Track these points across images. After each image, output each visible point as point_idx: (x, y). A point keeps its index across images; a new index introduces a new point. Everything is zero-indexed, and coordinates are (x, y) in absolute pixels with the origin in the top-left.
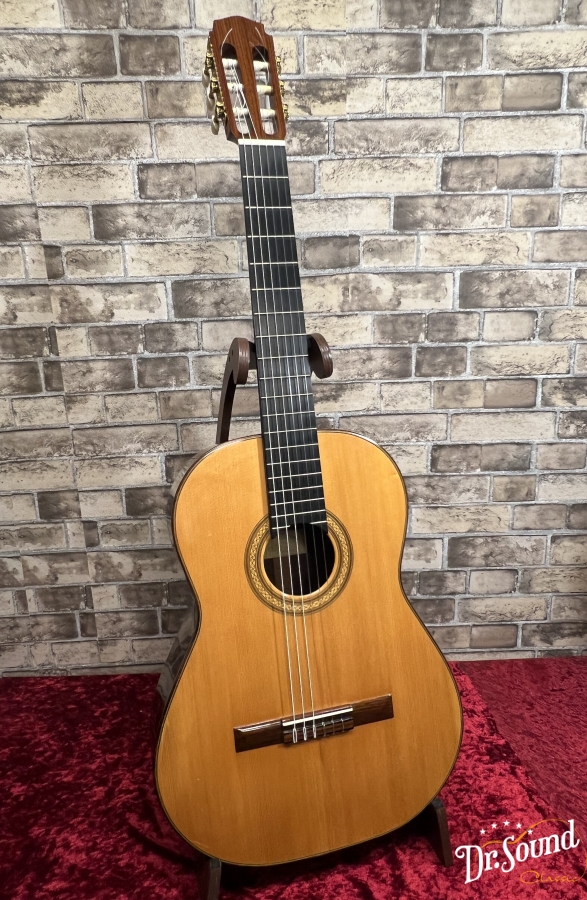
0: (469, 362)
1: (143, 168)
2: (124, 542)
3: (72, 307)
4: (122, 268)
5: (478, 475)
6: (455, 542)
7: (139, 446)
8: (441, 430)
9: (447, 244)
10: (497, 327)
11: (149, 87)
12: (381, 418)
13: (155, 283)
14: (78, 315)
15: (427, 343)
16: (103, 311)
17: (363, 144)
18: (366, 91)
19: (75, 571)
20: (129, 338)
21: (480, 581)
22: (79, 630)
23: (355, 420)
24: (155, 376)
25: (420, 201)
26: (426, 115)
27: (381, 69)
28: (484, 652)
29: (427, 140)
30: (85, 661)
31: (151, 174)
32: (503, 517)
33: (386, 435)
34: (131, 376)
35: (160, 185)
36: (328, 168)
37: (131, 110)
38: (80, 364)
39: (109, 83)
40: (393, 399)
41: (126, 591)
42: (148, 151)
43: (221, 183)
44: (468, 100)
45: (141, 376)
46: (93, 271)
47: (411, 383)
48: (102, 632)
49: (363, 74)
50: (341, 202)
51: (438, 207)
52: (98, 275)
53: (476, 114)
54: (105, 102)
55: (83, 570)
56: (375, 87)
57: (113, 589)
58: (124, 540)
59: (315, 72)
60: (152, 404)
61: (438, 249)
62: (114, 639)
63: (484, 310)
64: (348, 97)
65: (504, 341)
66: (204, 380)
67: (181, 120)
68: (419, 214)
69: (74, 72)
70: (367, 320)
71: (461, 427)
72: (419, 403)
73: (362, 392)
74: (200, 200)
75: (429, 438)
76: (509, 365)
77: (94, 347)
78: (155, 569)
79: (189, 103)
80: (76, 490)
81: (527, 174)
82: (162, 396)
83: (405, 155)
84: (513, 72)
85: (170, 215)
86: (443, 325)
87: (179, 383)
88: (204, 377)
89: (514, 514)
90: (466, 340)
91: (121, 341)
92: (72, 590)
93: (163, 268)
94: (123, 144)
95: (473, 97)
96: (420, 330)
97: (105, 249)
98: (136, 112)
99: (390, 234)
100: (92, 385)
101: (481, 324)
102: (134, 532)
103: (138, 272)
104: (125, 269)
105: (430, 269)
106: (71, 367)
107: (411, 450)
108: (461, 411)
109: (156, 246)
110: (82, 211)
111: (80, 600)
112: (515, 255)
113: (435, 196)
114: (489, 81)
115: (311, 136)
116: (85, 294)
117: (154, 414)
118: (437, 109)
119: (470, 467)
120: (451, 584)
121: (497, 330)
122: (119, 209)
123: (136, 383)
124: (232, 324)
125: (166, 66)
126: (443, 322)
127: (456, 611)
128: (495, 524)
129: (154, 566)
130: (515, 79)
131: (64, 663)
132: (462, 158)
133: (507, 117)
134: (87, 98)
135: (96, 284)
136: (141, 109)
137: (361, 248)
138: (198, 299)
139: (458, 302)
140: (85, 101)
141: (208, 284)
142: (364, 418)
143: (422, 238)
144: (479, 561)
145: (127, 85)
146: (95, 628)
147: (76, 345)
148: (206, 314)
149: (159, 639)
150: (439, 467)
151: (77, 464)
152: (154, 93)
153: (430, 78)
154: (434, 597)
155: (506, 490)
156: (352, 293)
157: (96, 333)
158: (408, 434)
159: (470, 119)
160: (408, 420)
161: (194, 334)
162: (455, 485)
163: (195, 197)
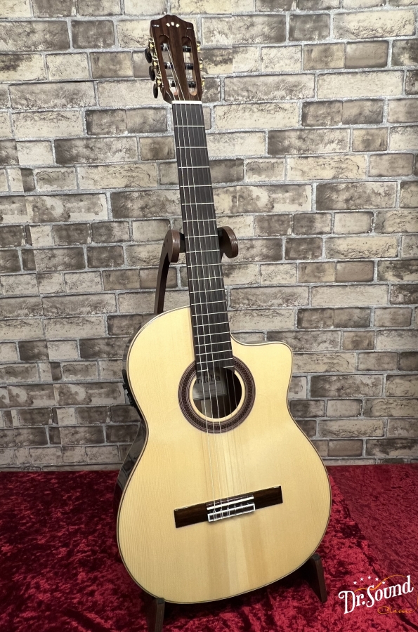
0: (324, 249)
1: (89, 113)
2: (79, 378)
3: (40, 211)
4: (75, 184)
5: (332, 331)
6: (316, 379)
7: (89, 309)
8: (304, 298)
9: (307, 164)
10: (343, 223)
11: (92, 57)
12: (261, 289)
13: (99, 194)
14: (45, 217)
15: (293, 236)
16: (62, 214)
17: (245, 94)
18: (247, 56)
19: (45, 397)
20: (81, 233)
21: (335, 407)
22: (48, 439)
23: (242, 291)
24: (99, 260)
25: (287, 133)
26: (291, 73)
27: (257, 40)
28: (338, 460)
29: (291, 90)
30: (51, 461)
31: (95, 118)
32: (350, 362)
33: (265, 302)
34: (83, 259)
35: (102, 125)
36: (220, 111)
37: (80, 72)
38: (47, 251)
39: (64, 54)
40: (269, 276)
41: (81, 412)
42: (93, 101)
43: (145, 123)
44: (320, 62)
45: (89, 260)
46: (55, 186)
47: (282, 264)
48: (65, 441)
49: (245, 44)
50: (230, 135)
51: (300, 138)
52: (59, 189)
53: (326, 71)
54: (62, 68)
55: (51, 396)
56: (253, 53)
57: (72, 410)
58: (79, 376)
59: (210, 43)
60: (98, 279)
61: (300, 167)
62: (72, 446)
63: (334, 211)
64: (234, 60)
65: (349, 234)
66: (134, 262)
67: (115, 79)
68: (286, 143)
69: (40, 48)
70: (250, 219)
71: (319, 296)
72: (288, 279)
73: (247, 271)
74: (129, 135)
75: (296, 304)
76: (354, 251)
77: (57, 240)
78: (101, 397)
79: (121, 67)
80: (45, 340)
81: (364, 114)
82: (104, 274)
83: (275, 101)
84: (353, 41)
85: (109, 146)
86: (304, 223)
87: (117, 264)
88: (134, 259)
89: (359, 359)
90: (321, 233)
91: (75, 235)
92: (43, 411)
93: (104, 183)
94: (75, 97)
95: (324, 59)
96: (289, 226)
97: (63, 170)
98: (83, 74)
99: (266, 158)
100: (55, 266)
101: (332, 222)
102: (86, 370)
103: (87, 186)
104: (78, 185)
105: (295, 183)
106: (40, 254)
107: (283, 312)
108: (319, 284)
109: (99, 168)
110: (47, 144)
111: (49, 418)
112: (355, 171)
113: (297, 130)
114: (335, 47)
115: (208, 88)
116: (49, 202)
117: (99, 286)
118: (298, 68)
119: (326, 325)
120: (314, 409)
121: (344, 226)
122: (73, 142)
123: (86, 264)
124: (153, 222)
125: (104, 41)
126: (304, 220)
127: (317, 429)
128: (345, 366)
129: (100, 395)
130: (354, 46)
131: (38, 462)
132: (317, 103)
133: (348, 73)
134: (50, 65)
135: (58, 195)
136: (87, 72)
137: (245, 168)
138: (129, 205)
139: (315, 206)
140: (48, 67)
141: (136, 195)
142: (248, 290)
143: (288, 160)
144: (333, 393)
145: (77, 55)
146: (59, 438)
147: (43, 238)
148: (135, 215)
149: (105, 446)
150: (303, 325)
151: (46, 322)
152: (96, 60)
153: (292, 46)
154: (301, 419)
155: (353, 342)
156: (239, 200)
157: (58, 229)
158: (280, 301)
159: (322, 75)
160: (280, 291)
161: (127, 230)
162: (315, 338)
163: (126, 133)
